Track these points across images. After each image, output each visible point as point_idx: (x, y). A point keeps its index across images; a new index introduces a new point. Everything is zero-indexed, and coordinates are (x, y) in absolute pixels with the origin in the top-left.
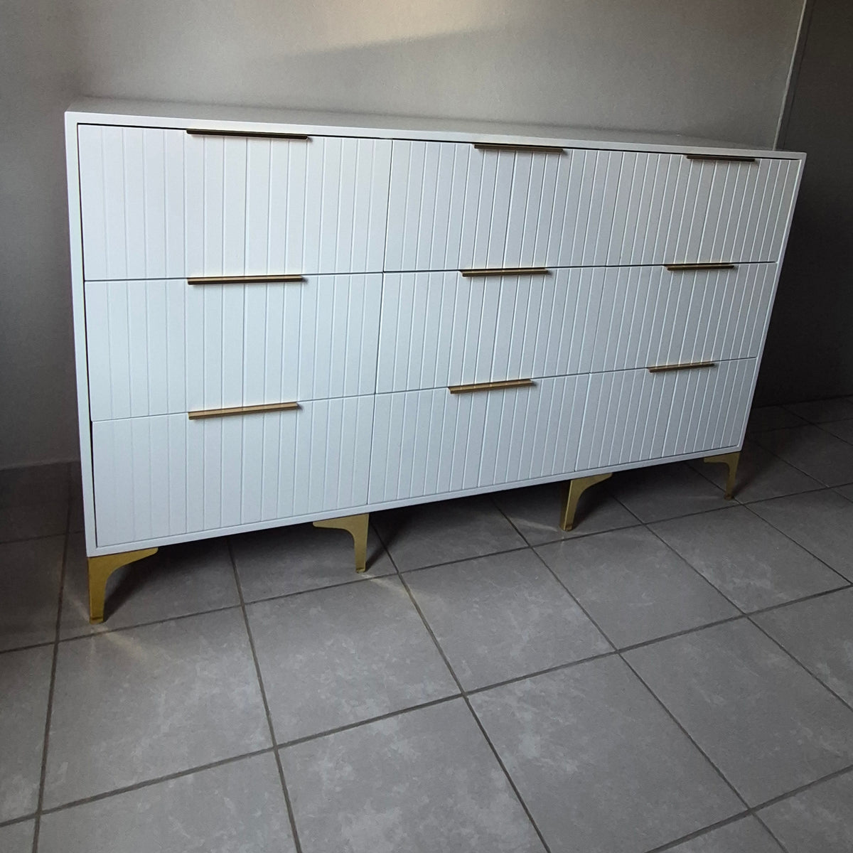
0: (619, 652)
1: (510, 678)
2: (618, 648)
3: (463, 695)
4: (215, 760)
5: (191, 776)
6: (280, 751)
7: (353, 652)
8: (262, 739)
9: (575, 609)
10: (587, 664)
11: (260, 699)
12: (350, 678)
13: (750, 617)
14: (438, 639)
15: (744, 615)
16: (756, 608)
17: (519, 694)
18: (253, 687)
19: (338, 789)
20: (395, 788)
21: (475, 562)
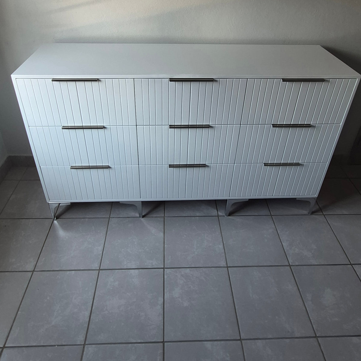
0: (227, 267)
1: (183, 267)
2: (228, 266)
3: (164, 268)
4: (82, 269)
5: (73, 272)
6: (100, 271)
7: (136, 243)
8: (97, 266)
9: (221, 246)
10: (213, 269)
11: (101, 253)
12: (131, 252)
13: (291, 267)
14: (165, 246)
15: (290, 266)
16: (297, 264)
17: (183, 273)
18: (101, 248)
19: (111, 289)
20: (128, 294)
21: (193, 218)
